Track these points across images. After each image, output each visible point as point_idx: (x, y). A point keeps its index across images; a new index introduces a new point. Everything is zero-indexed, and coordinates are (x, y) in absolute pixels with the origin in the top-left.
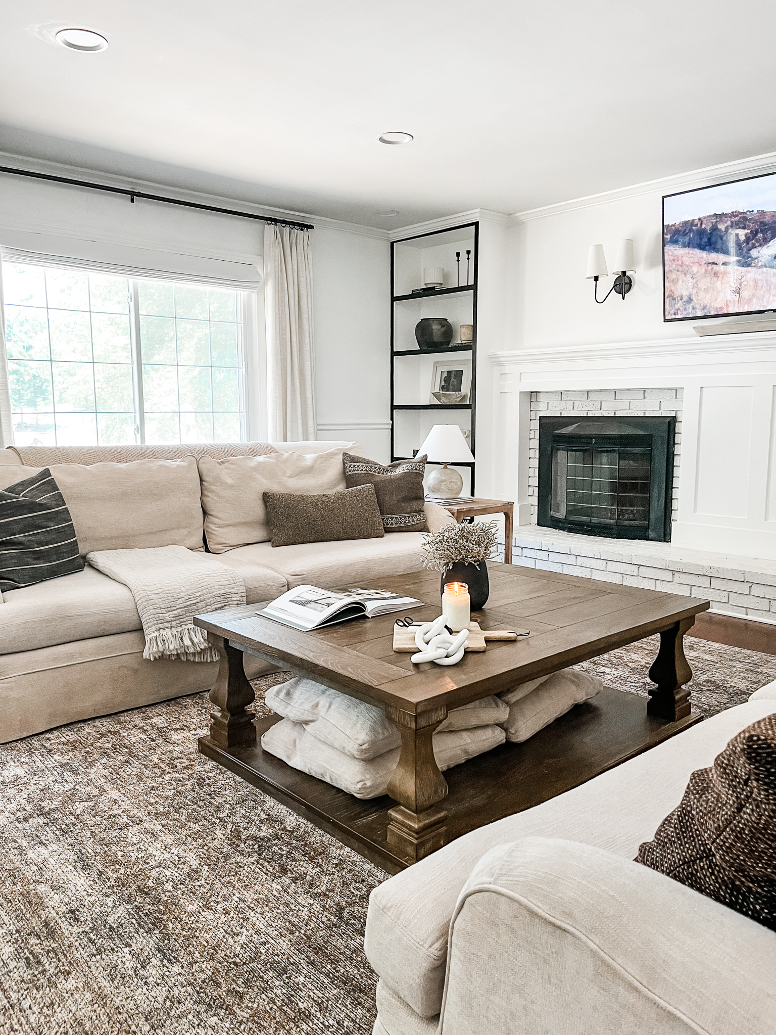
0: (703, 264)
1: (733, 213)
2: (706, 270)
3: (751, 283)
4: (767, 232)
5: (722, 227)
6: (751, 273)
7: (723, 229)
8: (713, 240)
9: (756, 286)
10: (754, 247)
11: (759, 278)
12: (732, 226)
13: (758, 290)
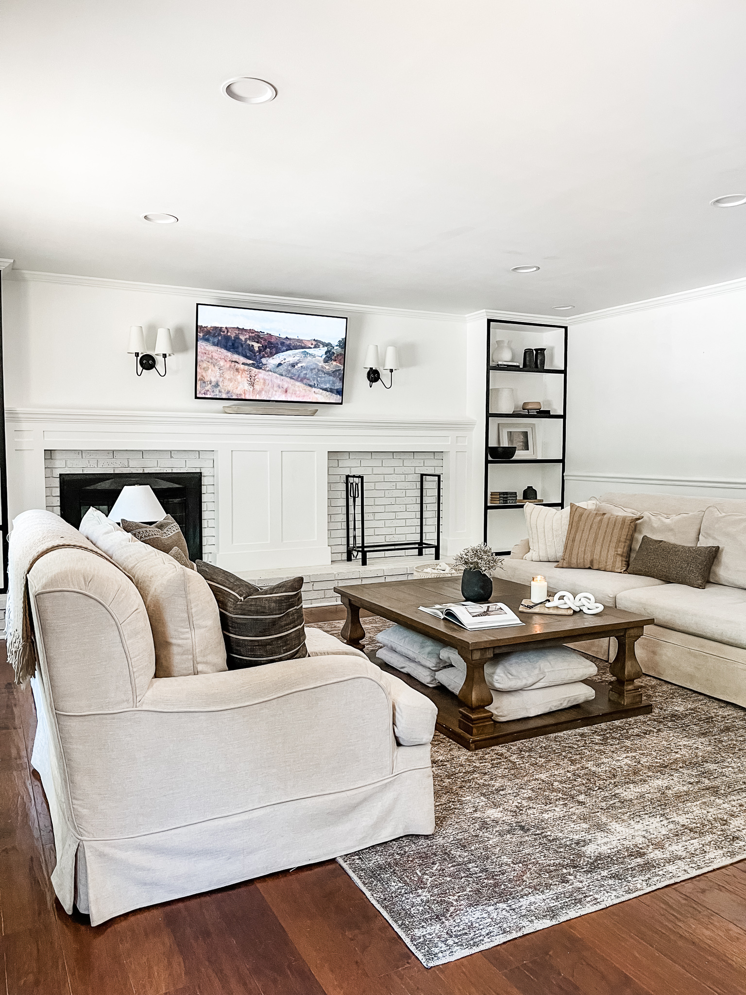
0: (228, 361)
1: (250, 330)
2: (230, 366)
3: (262, 381)
4: (272, 349)
5: (242, 338)
6: (261, 374)
7: (244, 340)
8: (236, 345)
9: (264, 383)
10: (264, 357)
11: (267, 378)
12: (249, 339)
13: (266, 386)
